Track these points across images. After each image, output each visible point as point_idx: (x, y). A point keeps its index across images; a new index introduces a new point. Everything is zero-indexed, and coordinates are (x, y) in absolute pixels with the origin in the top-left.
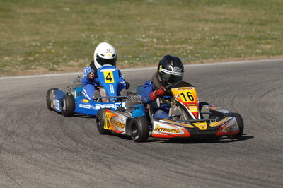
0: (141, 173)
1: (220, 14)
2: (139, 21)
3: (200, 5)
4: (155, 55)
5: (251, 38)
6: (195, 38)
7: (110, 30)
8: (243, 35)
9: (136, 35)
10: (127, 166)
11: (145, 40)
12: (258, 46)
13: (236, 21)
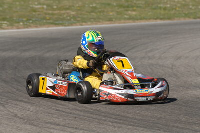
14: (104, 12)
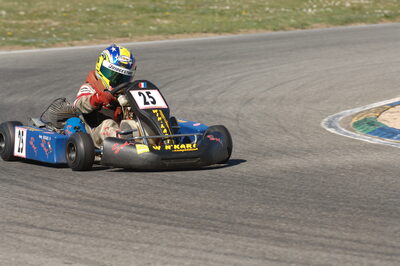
14: (111, 20)
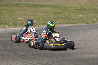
0: (18, 64)
1: (45, 10)
2: (18, 12)
3: (38, 7)
4: (23, 24)
5: (55, 18)
6: (37, 18)
7: (8, 15)
8: (53, 17)
9: (17, 17)
10: (13, 61)
11: (20, 19)
12: (58, 21)
13: (50, 12)
